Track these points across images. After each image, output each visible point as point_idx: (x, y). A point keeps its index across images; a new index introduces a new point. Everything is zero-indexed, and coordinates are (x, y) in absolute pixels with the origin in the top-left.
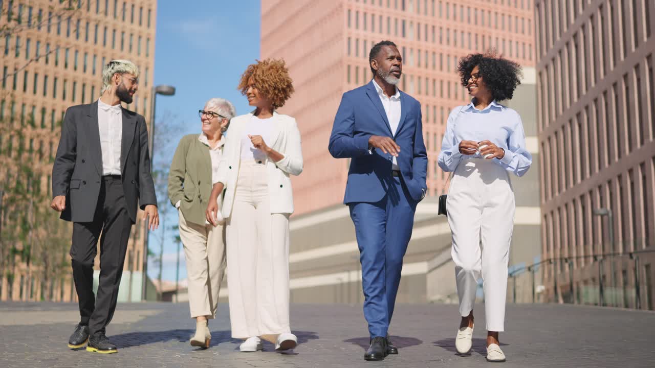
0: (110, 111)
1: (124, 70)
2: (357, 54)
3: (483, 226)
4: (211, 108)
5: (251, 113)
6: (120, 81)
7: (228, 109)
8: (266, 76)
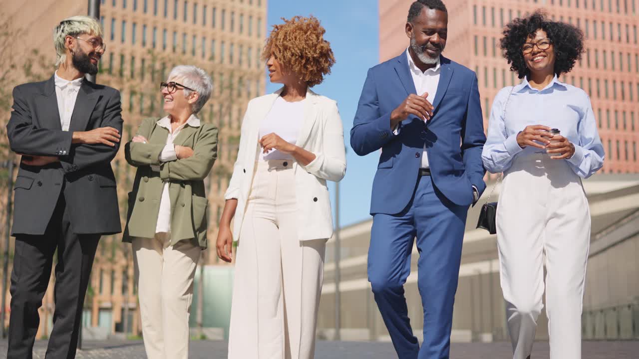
0: (67, 89)
1: (78, 30)
2: (484, 23)
3: (548, 245)
4: (174, 78)
5: (276, 93)
6: (76, 46)
7: (198, 79)
8: (290, 40)
